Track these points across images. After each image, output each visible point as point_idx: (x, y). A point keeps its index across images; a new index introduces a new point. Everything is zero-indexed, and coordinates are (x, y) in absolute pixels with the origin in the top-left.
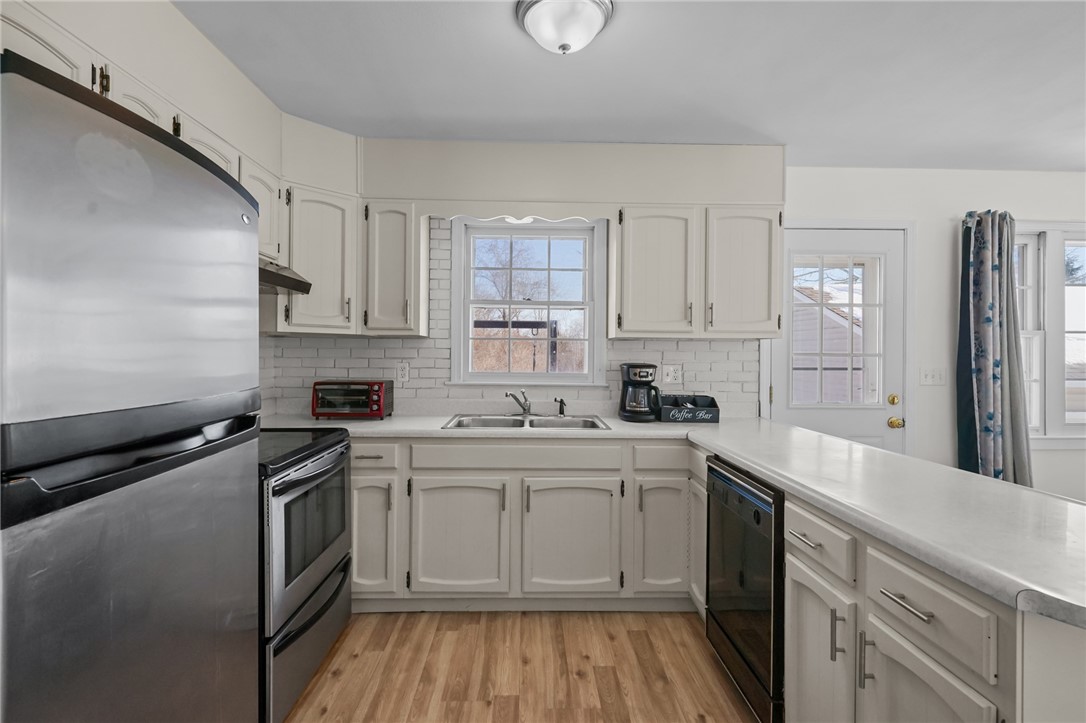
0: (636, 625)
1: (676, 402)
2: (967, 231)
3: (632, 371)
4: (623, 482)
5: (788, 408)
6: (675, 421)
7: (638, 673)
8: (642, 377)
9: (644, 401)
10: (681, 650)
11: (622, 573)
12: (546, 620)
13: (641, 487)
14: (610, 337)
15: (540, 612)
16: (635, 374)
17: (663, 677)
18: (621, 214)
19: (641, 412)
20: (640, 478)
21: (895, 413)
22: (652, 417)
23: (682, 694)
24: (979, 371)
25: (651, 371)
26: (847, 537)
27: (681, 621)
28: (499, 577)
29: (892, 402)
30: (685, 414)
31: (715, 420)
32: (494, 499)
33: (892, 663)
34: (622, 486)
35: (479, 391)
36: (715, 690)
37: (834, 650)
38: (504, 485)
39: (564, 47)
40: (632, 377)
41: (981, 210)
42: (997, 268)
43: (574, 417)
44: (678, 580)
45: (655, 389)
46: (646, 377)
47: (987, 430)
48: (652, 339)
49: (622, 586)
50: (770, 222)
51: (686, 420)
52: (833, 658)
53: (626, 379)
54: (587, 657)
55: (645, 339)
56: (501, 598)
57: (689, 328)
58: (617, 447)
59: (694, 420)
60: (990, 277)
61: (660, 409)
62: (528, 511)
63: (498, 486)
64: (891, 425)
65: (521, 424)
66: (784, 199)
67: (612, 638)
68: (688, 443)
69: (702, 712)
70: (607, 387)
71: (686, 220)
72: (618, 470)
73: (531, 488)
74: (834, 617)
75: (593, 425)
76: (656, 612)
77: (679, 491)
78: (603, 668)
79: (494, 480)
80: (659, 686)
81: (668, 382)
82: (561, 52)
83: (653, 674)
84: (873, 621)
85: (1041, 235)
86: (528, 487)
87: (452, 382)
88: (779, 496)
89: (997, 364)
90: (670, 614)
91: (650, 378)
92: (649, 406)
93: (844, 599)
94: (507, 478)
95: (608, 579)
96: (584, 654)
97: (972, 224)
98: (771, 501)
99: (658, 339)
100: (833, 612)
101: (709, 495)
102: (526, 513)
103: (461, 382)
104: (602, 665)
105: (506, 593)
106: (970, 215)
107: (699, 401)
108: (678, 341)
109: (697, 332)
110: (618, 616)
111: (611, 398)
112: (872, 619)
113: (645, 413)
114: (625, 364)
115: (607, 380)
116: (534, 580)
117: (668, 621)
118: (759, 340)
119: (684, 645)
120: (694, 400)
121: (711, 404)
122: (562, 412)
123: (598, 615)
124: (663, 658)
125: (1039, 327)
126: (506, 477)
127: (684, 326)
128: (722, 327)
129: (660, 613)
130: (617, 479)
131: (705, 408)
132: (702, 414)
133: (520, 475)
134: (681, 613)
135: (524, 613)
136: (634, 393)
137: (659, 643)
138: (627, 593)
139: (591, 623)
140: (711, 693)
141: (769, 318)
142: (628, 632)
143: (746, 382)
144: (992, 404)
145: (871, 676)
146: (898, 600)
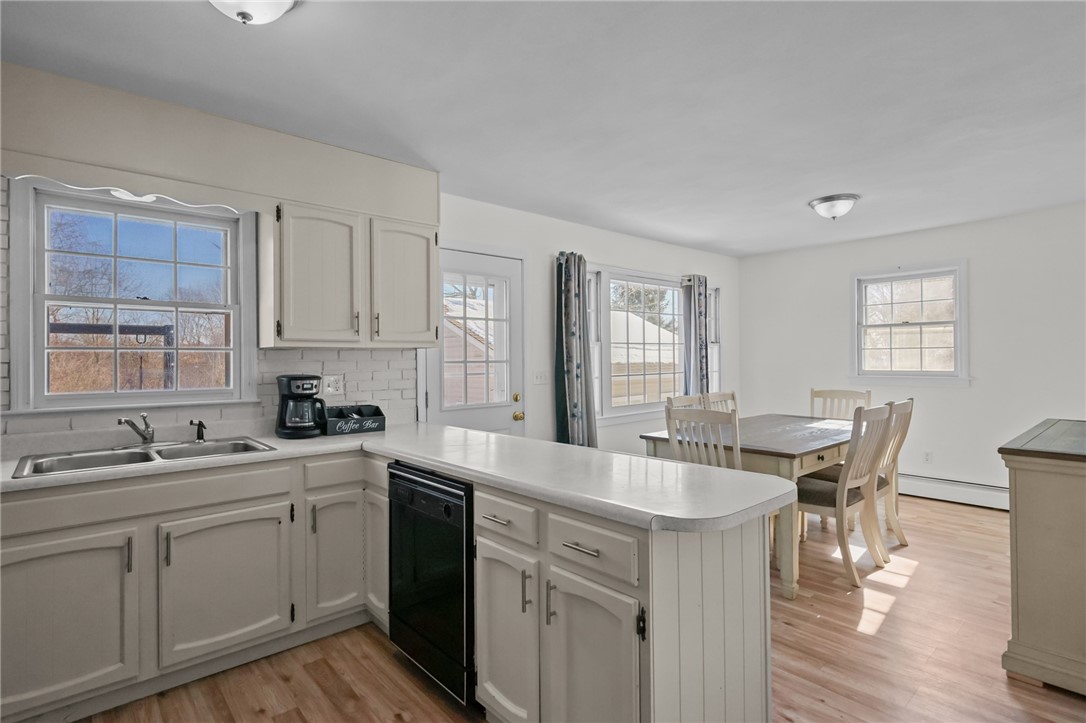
0: (310, 656)
1: (341, 413)
2: (560, 265)
3: (294, 384)
4: (292, 506)
5: (441, 410)
6: (342, 433)
7: (325, 703)
8: (306, 389)
9: (308, 415)
10: (364, 663)
11: (293, 606)
12: (195, 692)
13: (314, 507)
14: (262, 346)
15: (185, 686)
16: (298, 387)
17: (353, 696)
18: (278, 210)
19: (304, 428)
20: (311, 498)
21: (517, 408)
22: (317, 432)
23: (374, 702)
24: (568, 372)
25: (315, 382)
26: (532, 510)
27: (359, 636)
28: (122, 660)
29: (516, 400)
30: (352, 425)
31: (381, 428)
32: (113, 561)
33: (570, 597)
34: (292, 510)
35: (66, 420)
36: (405, 686)
37: (525, 602)
38: (129, 541)
39: (244, 16)
40: (295, 391)
41: (568, 252)
42: (577, 295)
43: (217, 441)
44: (354, 594)
45: (321, 401)
46: (311, 389)
47: (573, 416)
48: (311, 349)
49: (293, 619)
50: (428, 240)
51: (353, 431)
52: (524, 610)
53: (286, 392)
54: (262, 711)
55: (304, 349)
56: (131, 685)
57: (356, 338)
58: (285, 468)
59: (361, 430)
60: (574, 301)
61: (325, 422)
62: (168, 564)
63: (120, 542)
64: (516, 418)
65: (146, 458)
66: (438, 221)
67: (286, 679)
68: (363, 453)
69: (398, 711)
70: (259, 403)
71: (351, 228)
72: (287, 493)
73: (172, 536)
74: (524, 576)
75: (247, 448)
76: (328, 637)
77: (354, 503)
78: (284, 714)
79: (114, 535)
80: (350, 707)
81: (331, 393)
82: (239, 19)
83: (341, 695)
84: (555, 570)
85: (598, 273)
86: (168, 535)
87: (14, 410)
88: (469, 488)
89: (578, 367)
90: (345, 632)
91: (314, 391)
92: (314, 420)
93: (529, 560)
94: (134, 529)
95: (276, 617)
96: (258, 709)
97: (563, 261)
98: (462, 493)
99: (316, 349)
100: (524, 572)
101: (390, 501)
102: (164, 570)
103: (31, 409)
104: (282, 711)
105: (135, 677)
106: (562, 254)
107: (364, 411)
108: (339, 350)
109: (364, 341)
110: (288, 654)
111: (263, 415)
112: (553, 569)
113: (309, 428)
114: (284, 376)
115: (259, 396)
116: (178, 647)
117: (345, 641)
118: (416, 349)
119: (366, 657)
120: (359, 410)
121: (376, 413)
122: (200, 436)
123: (263, 661)
124: (348, 678)
125: (598, 339)
126: (132, 529)
127: (349, 335)
128: (389, 334)
129: (334, 635)
130: (287, 503)
131: (371, 417)
132: (369, 424)
133: (152, 523)
134: (357, 627)
135: (161, 695)
136: (296, 406)
137: (339, 665)
138: (300, 624)
139: (257, 672)
140: (402, 690)
141: (429, 329)
142: (304, 666)
143: (406, 389)
144: (576, 396)
145: (554, 613)
146: (576, 547)
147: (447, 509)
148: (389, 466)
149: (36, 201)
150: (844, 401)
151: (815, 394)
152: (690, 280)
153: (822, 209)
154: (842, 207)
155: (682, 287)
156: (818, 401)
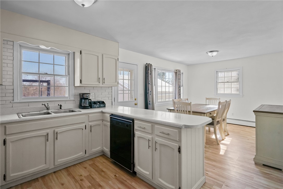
0: (91, 163)
1: (95, 103)
2: (146, 67)
3: (84, 95)
4: (86, 125)
5: (118, 102)
6: (95, 108)
7: (96, 173)
8: (87, 97)
9: (88, 103)
10: (104, 164)
11: (86, 150)
12: (63, 171)
13: (91, 126)
14: (75, 86)
15: (60, 170)
16: (85, 96)
17: (103, 171)
18: (81, 52)
19: (86, 106)
20: (90, 124)
21: (136, 102)
22: (90, 107)
23: (109, 173)
24: (148, 93)
25: (89, 95)
26: (151, 125)
27: (101, 158)
28: (46, 164)
29: (135, 100)
30: (98, 106)
31: (105, 106)
32: (43, 139)
33: (161, 145)
34: (86, 126)
35: (27, 104)
36: (115, 168)
37: (149, 146)
38: (48, 134)
39: (83, 5)
40: (84, 97)
41: (148, 63)
42: (150, 74)
43: (65, 109)
44: (100, 147)
45: (90, 100)
46: (88, 97)
47: (149, 104)
48: (87, 86)
49: (86, 154)
50: (116, 60)
51: (98, 107)
52: (149, 148)
53: (82, 97)
54: (81, 175)
55: (85, 87)
56: (48, 170)
57: (99, 84)
58: (84, 116)
59: (100, 107)
60: (149, 75)
61: (91, 105)
62: (57, 140)
63: (45, 134)
64: (135, 104)
65: (49, 113)
66: (119, 55)
67: (86, 168)
68: (102, 112)
69: (115, 174)
70: (74, 100)
71: (98, 56)
72: (84, 122)
73: (58, 132)
74: (149, 140)
75: (73, 111)
76: (94, 158)
77: (100, 125)
78: (87, 176)
79: (44, 132)
80: (103, 174)
81: (93, 98)
82: (82, 6)
83: (100, 172)
84: (157, 139)
85: (155, 69)
86: (57, 132)
87: (14, 101)
88: (133, 120)
89: (150, 92)
90: (97, 157)
91: (89, 97)
92: (89, 104)
93: (150, 137)
94: (49, 131)
95: (82, 153)
96: (80, 175)
97: (147, 65)
98: (132, 121)
99: (88, 86)
100: (149, 139)
101: (110, 124)
102: (56, 141)
103: (19, 101)
104: (86, 175)
105: (48, 168)
106: (147, 64)
107: (100, 102)
108: (94, 87)
109: (101, 85)
110: (84, 162)
111: (75, 103)
112: (156, 138)
113: (88, 106)
114: (81, 93)
115: (74, 98)
116: (59, 160)
117: (98, 159)
118: (112, 87)
119: (104, 162)
120: (99, 102)
121: (103, 103)
122: (61, 108)
123: (79, 164)
124: (101, 167)
125: (155, 85)
126: (48, 131)
127: (97, 83)
128: (107, 83)
129: (95, 157)
130: (84, 125)
131: (102, 104)
132: (102, 105)
133: (53, 129)
134: (100, 156)
135: (54, 172)
136: (84, 101)
137: (98, 164)
138: (87, 155)
139: (78, 167)
140: (115, 169)
141: (116, 82)
142: (89, 165)
143: (109, 97)
144: (150, 99)
145: (157, 149)
146: (163, 133)
147: (127, 125)
148: (110, 115)
149: (20, 48)
150: (214, 100)
151: (207, 99)
152: (176, 71)
153: (210, 54)
154: (215, 54)
155: (174, 72)
156: (208, 101)
